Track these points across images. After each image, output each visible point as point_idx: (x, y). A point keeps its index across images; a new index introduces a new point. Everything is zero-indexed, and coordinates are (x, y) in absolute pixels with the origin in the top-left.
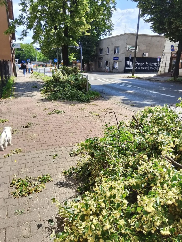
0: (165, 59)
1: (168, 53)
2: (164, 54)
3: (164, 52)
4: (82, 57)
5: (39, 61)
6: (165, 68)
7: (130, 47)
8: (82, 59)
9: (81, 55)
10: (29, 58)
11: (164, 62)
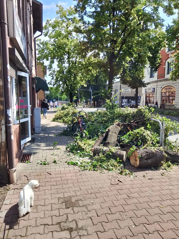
0: (143, 98)
1: (144, 94)
2: (142, 95)
3: (142, 93)
4: (93, 97)
5: (64, 100)
6: (143, 103)
7: (125, 90)
8: (92, 98)
9: (92, 95)
10: (55, 98)
11: (142, 100)
